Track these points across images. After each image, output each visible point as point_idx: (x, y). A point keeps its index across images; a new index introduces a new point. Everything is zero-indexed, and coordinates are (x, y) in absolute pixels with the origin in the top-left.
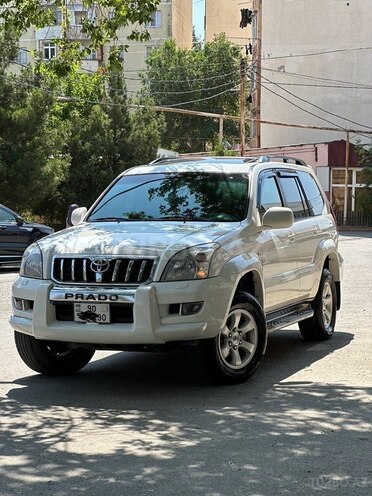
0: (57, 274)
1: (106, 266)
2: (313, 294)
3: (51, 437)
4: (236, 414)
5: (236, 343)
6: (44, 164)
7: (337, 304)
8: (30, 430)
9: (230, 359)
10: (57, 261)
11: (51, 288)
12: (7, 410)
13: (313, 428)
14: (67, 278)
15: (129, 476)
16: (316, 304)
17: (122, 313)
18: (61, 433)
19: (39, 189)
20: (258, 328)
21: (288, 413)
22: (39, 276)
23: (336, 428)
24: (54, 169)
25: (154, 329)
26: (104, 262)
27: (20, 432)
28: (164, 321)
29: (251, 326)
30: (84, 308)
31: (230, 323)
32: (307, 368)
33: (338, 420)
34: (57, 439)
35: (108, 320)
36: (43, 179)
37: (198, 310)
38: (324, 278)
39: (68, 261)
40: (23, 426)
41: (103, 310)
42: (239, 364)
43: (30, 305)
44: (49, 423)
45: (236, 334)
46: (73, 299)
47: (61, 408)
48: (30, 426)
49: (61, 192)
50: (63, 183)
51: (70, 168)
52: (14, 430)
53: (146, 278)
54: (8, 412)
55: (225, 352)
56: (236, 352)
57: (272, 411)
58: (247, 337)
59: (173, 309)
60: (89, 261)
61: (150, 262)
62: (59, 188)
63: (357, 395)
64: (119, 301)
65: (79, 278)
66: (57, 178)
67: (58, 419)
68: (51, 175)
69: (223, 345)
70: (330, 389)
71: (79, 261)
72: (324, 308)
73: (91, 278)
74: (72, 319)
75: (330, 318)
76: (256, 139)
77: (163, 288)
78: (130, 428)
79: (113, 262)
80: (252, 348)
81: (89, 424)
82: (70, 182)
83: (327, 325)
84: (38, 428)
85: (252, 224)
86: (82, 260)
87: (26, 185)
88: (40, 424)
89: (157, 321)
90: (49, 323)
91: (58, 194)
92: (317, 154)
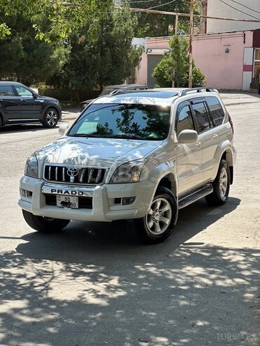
0: (46, 176)
1: (77, 172)
2: (214, 178)
3: (40, 285)
4: (153, 270)
5: (157, 218)
6: (52, 53)
7: (230, 181)
8: (28, 279)
9: (153, 228)
10: (47, 167)
11: (43, 185)
12: (16, 262)
13: (196, 283)
14: (53, 178)
15: (81, 319)
16: (215, 183)
17: (85, 203)
18: (46, 283)
19: (49, 69)
20: (172, 209)
21: (183, 270)
22: (36, 176)
23: (210, 283)
24: (60, 55)
25: (105, 213)
26: (75, 170)
27: (22, 281)
28: (112, 208)
29: (168, 208)
30: (63, 199)
31: (153, 207)
32: (205, 231)
33: (213, 276)
34: (43, 288)
35: (77, 207)
36: (52, 63)
37: (133, 201)
38: (221, 166)
39: (53, 168)
40: (24, 276)
41: (75, 201)
42: (159, 231)
43: (30, 194)
44: (40, 274)
45: (158, 213)
46: (56, 193)
47: (48, 261)
48: (29, 277)
49: (65, 70)
50: (66, 65)
51: (71, 54)
52: (18, 279)
53: (101, 181)
54: (16, 264)
55: (151, 224)
56: (158, 224)
57: (174, 268)
58: (165, 215)
59: (117, 201)
60: (66, 169)
61: (103, 171)
62: (63, 68)
63: (229, 255)
64: (84, 195)
65: (60, 179)
66: (61, 62)
67: (46, 272)
68: (57, 60)
69: (149, 221)
70: (214, 250)
71: (60, 168)
72: (221, 184)
73: (68, 179)
74: (55, 205)
75: (225, 190)
76: (204, 24)
77: (111, 188)
78: (87, 280)
80: (168, 221)
81: (63, 276)
82: (71, 64)
83: (222, 195)
84: (33, 278)
85: (171, 141)
86: (62, 167)
87: (40, 67)
88: (34, 275)
89: (107, 208)
90: (41, 207)
91: (63, 71)
92: (244, 38)
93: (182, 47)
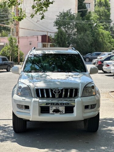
1: (60, 91)
14: (43, 97)
26: (58, 90)
30: (54, 108)
35: (64, 112)
41: (62, 109)
46: (50, 105)
53: (76, 96)
59: (87, 107)
61: (76, 90)
64: (69, 105)
65: (48, 97)
73: (54, 96)
79: (62, 90)
86: (48, 89)
92: (38, 39)
93: (14, 41)
